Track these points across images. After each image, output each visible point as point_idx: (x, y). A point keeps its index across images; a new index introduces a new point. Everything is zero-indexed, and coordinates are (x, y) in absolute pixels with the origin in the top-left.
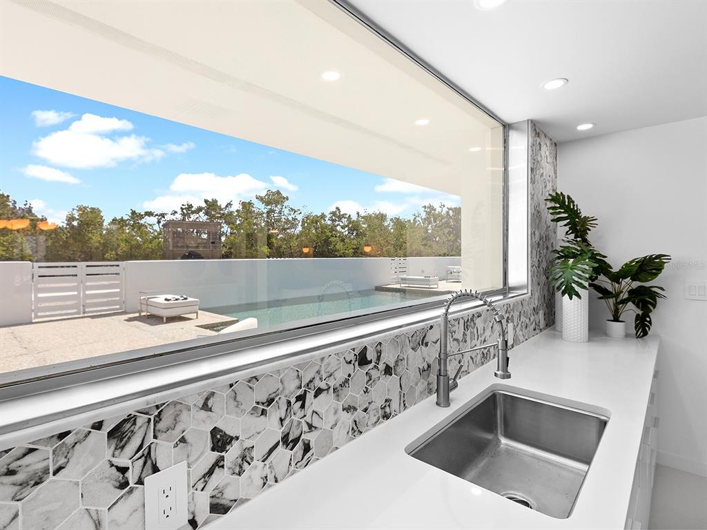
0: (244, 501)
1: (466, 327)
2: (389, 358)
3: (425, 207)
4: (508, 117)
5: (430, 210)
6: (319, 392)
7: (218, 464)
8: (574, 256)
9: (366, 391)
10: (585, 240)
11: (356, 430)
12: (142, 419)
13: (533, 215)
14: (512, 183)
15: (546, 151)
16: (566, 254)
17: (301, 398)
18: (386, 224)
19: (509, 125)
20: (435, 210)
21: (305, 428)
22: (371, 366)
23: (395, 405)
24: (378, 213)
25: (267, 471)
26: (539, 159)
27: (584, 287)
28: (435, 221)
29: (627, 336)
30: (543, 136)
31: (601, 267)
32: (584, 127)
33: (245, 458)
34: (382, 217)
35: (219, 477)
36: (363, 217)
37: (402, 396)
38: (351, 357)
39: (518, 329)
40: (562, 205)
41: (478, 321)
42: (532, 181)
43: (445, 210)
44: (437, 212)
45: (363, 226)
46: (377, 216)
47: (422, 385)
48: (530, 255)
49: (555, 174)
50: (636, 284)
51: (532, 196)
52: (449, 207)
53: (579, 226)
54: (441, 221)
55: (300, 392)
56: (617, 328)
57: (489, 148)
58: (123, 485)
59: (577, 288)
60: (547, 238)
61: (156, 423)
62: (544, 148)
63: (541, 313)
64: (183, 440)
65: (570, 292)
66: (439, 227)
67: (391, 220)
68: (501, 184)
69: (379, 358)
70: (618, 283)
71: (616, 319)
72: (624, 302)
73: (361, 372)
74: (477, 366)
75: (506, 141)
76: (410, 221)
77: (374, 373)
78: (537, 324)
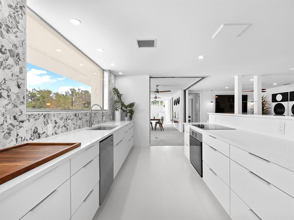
0: (59, 134)
1: (95, 115)
2: (80, 116)
3: (71, 89)
4: (104, 68)
5: (73, 91)
6: (69, 119)
7: (55, 126)
8: (118, 102)
9: (76, 122)
10: (121, 99)
11: (75, 129)
12: (47, 115)
13: (109, 92)
14: (105, 84)
15: (113, 77)
16: (116, 102)
17: (66, 119)
18: (51, 95)
19: (104, 70)
20: (76, 91)
21: (67, 125)
22: (77, 117)
23: (81, 126)
24: (46, 90)
25: (62, 130)
26: (111, 79)
27: (119, 108)
28: (76, 95)
29: (128, 120)
30: (112, 74)
31: (123, 105)
32: (120, 73)
33: (59, 127)
34: (49, 92)
35: (56, 128)
36: (37, 91)
37: (82, 125)
38: (74, 114)
39: (106, 118)
40: (116, 91)
41: (97, 114)
42: (109, 84)
43: (80, 91)
44: (77, 92)
45: (38, 95)
46: (46, 91)
47: (86, 124)
48: (109, 102)
49: (115, 83)
50: (130, 109)
51: (109, 88)
52: (82, 90)
53: (119, 96)
54: (79, 96)
55: (66, 118)
56: (126, 118)
57: (99, 74)
58: (45, 124)
59: (118, 109)
60: (113, 98)
61: (48, 116)
62: (112, 76)
63: (111, 116)
64: (51, 120)
65: (117, 110)
66: (78, 98)
67: (54, 93)
68: (102, 84)
69: (78, 116)
70: (127, 108)
71: (126, 117)
72: (128, 113)
73: (76, 118)
74: (97, 124)
75: (103, 74)
76: (64, 95)
77: (78, 119)
78: (110, 118)
